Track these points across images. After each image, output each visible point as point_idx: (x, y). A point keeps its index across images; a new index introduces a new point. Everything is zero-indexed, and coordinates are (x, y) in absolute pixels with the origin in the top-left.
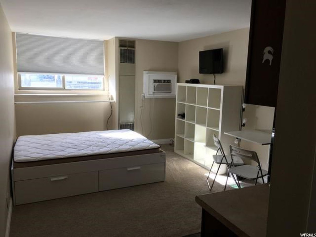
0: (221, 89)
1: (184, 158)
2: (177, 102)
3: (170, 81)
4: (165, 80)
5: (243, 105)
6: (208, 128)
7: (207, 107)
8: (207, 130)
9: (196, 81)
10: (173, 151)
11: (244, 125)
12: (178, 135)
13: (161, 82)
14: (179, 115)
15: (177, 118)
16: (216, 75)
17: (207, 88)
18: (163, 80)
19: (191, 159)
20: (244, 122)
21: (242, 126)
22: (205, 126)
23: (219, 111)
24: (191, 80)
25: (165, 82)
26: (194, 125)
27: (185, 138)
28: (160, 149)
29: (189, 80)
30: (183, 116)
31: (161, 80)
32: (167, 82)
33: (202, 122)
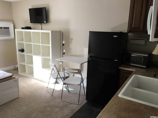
0: (49, 33)
1: (27, 77)
2: (17, 42)
3: (8, 28)
4: (4, 27)
5: (63, 42)
6: (42, 57)
7: (41, 44)
8: (42, 58)
9: (29, 28)
10: (18, 74)
11: (64, 53)
12: (20, 63)
13: (2, 29)
14: (19, 50)
15: (18, 53)
16: (42, 24)
17: (40, 32)
18: (3, 27)
19: (32, 77)
20: (64, 51)
21: (63, 54)
22: (40, 56)
23: (50, 46)
24: (26, 27)
25: (5, 29)
26: (32, 56)
27: (26, 65)
28: (13, 76)
29: (25, 27)
30: (22, 51)
31: (2, 27)
32: (7, 29)
33: (38, 54)
